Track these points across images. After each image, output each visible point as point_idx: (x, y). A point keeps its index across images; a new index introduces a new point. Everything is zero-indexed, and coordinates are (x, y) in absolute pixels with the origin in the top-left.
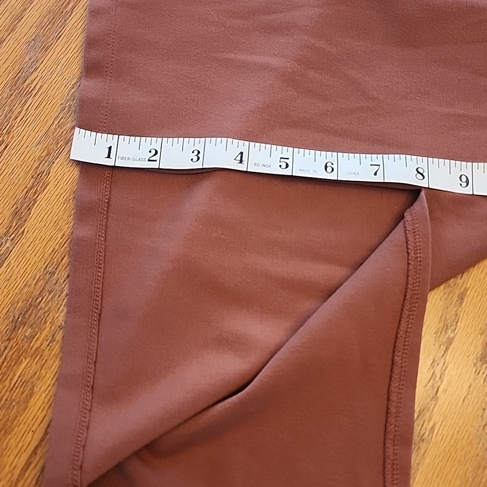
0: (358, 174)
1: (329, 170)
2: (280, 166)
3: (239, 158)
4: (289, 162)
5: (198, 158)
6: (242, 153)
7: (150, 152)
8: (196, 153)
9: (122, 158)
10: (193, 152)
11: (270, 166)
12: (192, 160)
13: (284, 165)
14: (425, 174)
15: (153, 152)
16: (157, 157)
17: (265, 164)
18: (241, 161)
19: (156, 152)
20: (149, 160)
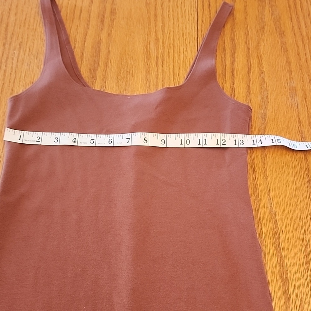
0: (121, 143)
1: (110, 142)
2: (91, 143)
3: (74, 141)
4: (94, 141)
5: (57, 141)
6: (75, 139)
7: (37, 138)
8: (57, 139)
9: (26, 140)
10: (55, 138)
11: (86, 143)
12: (55, 141)
13: (92, 142)
14: (148, 141)
15: (39, 138)
16: (40, 140)
17: (85, 142)
18: (75, 142)
19: (40, 138)
20: (37, 141)
